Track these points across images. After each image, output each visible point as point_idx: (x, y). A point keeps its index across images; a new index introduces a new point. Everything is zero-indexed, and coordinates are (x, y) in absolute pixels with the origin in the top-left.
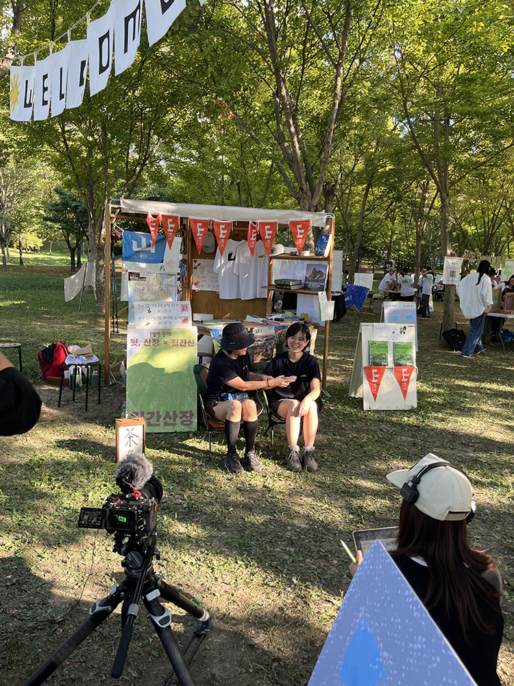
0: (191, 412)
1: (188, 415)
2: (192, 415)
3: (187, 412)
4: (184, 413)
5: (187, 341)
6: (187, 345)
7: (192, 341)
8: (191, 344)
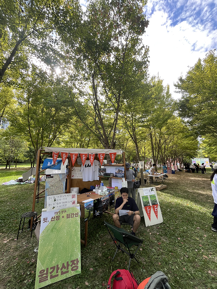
0: (77, 259)
1: (75, 262)
2: (78, 262)
3: (75, 260)
4: (73, 262)
5: (75, 214)
6: (75, 216)
7: (77, 214)
8: (76, 215)
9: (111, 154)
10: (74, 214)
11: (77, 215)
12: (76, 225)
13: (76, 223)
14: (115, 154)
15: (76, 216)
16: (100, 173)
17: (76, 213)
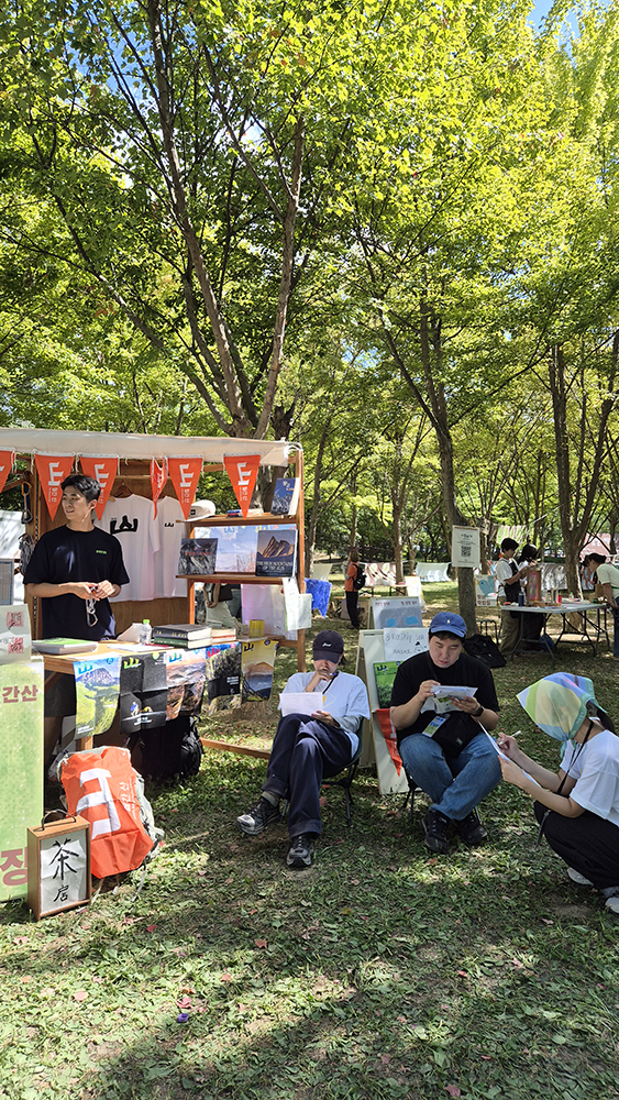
1: (21, 858)
4: (11, 855)
5: (21, 689)
6: (20, 697)
7: (31, 690)
8: (28, 696)
9: (231, 461)
10: (17, 692)
11: (31, 696)
12: (25, 731)
13: (25, 723)
14: (252, 461)
15: (25, 699)
16: (189, 561)
17: (27, 687)
